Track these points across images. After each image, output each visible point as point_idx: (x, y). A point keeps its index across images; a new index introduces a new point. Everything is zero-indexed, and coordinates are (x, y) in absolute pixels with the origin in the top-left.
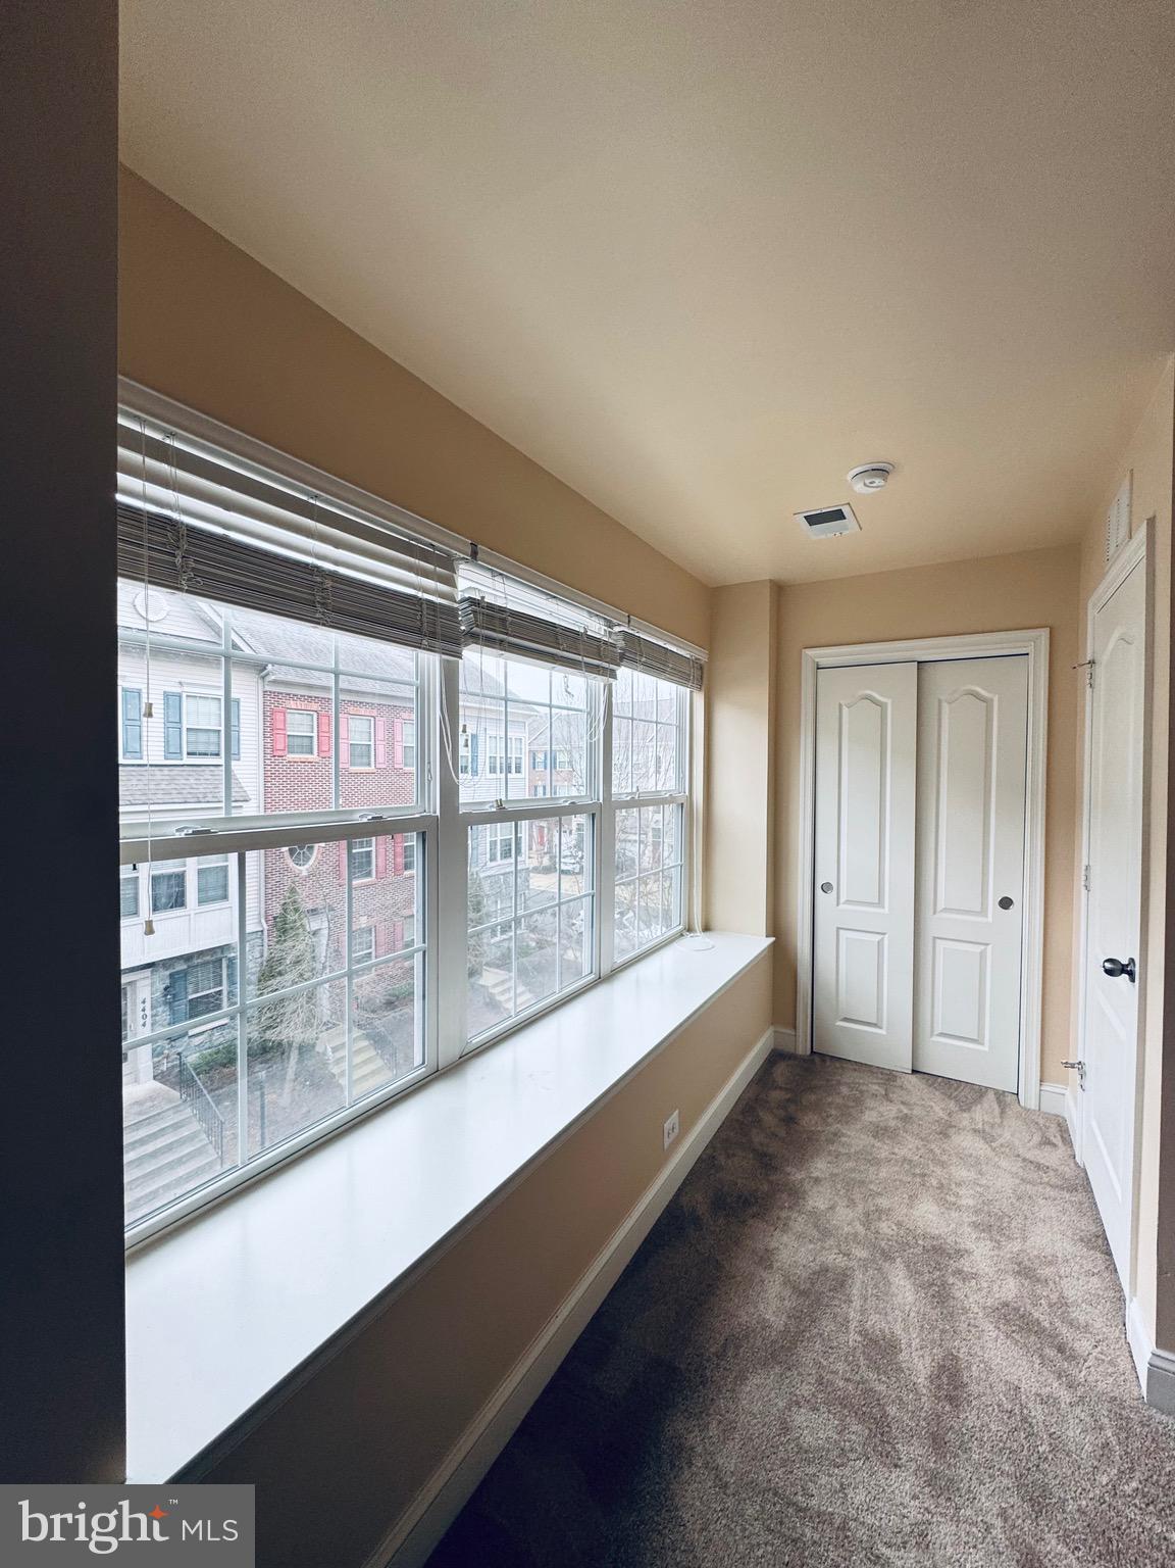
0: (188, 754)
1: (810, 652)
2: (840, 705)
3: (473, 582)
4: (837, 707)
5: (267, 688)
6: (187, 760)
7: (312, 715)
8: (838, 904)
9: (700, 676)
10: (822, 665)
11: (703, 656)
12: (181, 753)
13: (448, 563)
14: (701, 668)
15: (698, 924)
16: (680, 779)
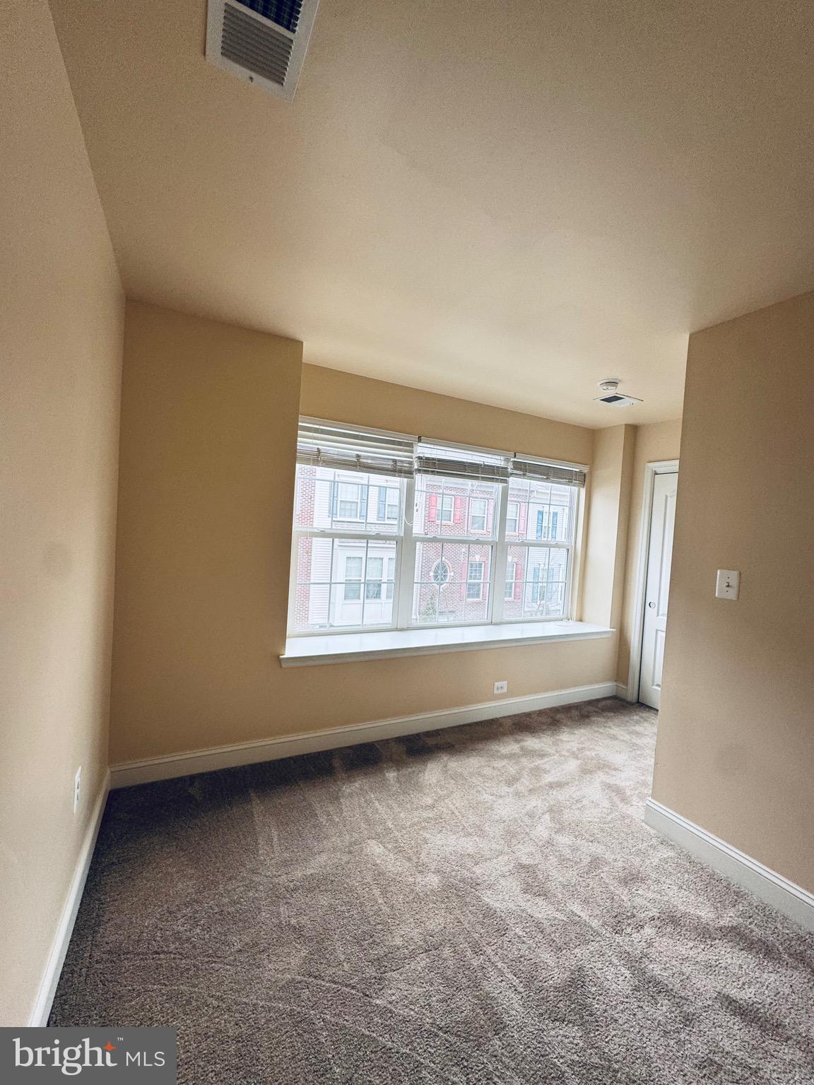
0: (388, 518)
1: (650, 465)
2: (667, 497)
3: (425, 450)
4: (664, 497)
5: (429, 483)
6: (387, 522)
7: (452, 498)
8: (658, 615)
9: (583, 479)
10: (658, 472)
11: (585, 469)
12: (384, 518)
13: (411, 445)
14: (585, 475)
15: (574, 616)
16: (569, 536)
